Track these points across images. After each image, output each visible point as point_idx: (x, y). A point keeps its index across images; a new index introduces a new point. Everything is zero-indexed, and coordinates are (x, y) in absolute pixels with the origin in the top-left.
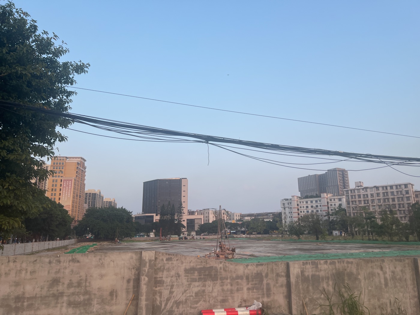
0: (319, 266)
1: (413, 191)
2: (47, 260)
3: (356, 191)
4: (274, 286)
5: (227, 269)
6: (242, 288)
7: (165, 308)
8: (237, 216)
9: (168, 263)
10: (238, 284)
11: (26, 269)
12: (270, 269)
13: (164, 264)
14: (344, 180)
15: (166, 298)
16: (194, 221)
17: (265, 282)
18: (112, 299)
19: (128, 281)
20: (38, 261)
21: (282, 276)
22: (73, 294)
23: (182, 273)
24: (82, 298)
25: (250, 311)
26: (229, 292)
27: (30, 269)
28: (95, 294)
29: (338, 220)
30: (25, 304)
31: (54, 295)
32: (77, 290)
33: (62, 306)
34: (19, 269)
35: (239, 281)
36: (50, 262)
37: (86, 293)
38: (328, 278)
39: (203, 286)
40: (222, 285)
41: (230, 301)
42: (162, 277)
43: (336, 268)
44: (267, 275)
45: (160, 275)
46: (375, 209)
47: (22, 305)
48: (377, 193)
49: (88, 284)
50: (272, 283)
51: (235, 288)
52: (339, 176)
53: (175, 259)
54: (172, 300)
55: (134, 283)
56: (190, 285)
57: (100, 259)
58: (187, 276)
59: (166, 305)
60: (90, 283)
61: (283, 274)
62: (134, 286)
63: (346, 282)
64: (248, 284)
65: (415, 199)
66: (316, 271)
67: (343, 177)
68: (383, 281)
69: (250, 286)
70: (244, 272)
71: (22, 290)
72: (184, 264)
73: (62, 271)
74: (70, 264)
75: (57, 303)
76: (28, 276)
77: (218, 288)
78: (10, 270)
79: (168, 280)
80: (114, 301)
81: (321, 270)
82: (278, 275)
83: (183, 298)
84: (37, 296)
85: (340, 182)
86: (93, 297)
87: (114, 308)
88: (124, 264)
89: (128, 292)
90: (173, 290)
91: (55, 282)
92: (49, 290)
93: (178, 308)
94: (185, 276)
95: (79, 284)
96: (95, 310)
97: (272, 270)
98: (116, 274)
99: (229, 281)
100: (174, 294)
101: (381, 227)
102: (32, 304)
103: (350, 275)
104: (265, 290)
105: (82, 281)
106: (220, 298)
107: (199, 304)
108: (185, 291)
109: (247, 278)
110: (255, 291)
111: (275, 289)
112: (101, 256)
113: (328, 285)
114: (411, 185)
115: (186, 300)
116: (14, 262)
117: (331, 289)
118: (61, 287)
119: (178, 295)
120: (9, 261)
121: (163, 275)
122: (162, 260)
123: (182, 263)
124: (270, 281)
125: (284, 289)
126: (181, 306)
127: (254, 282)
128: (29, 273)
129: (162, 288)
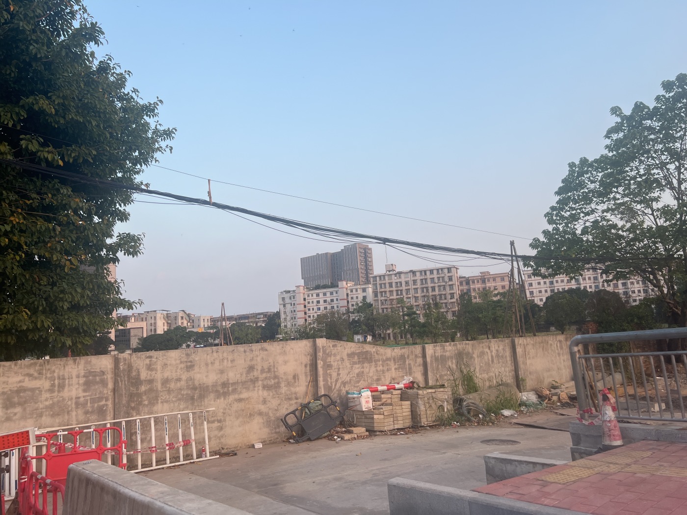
0: (445, 348)
1: (457, 277)
2: (242, 349)
3: (387, 278)
4: (414, 365)
5: (379, 353)
6: (391, 368)
7: (335, 388)
8: (206, 320)
9: (334, 349)
10: (388, 365)
11: (227, 359)
12: (410, 352)
13: (331, 350)
14: (366, 261)
15: (335, 379)
16: (129, 333)
17: (407, 363)
18: (295, 382)
19: (306, 366)
20: (235, 350)
21: (420, 357)
22: (266, 378)
23: (345, 357)
24: (273, 381)
25: (404, 384)
26: (381, 372)
27: (230, 358)
28: (282, 378)
29: (362, 319)
30: (230, 389)
31: (251, 380)
32: (268, 375)
33: (259, 389)
34: (221, 358)
35: (389, 362)
36: (245, 352)
37: (276, 377)
38: (452, 358)
39: (362, 368)
40: (376, 366)
41: (383, 379)
42: (331, 362)
43: (457, 349)
44: (408, 357)
45: (329, 359)
46: (410, 302)
47: (228, 390)
48: (413, 280)
49: (276, 370)
50: (412, 363)
51: (385, 368)
52: (360, 256)
53: (340, 345)
54: (340, 381)
55: (310, 367)
56: (352, 367)
57: (282, 347)
58: (350, 360)
59: (336, 385)
60: (277, 368)
61: (420, 355)
62: (310, 370)
63: (465, 360)
64: (395, 365)
65: (460, 288)
66: (443, 352)
67: (366, 258)
68: (490, 358)
69: (397, 366)
70: (391, 355)
71: (226, 377)
72: (346, 350)
73: (255, 358)
74: (260, 352)
75: (254, 387)
76: (230, 364)
77: (373, 369)
78: (214, 360)
79: (335, 364)
80: (297, 383)
81: (447, 351)
82: (416, 356)
83: (348, 379)
84: (239, 381)
85: (361, 264)
86: (281, 380)
87: (297, 389)
88: (301, 351)
89: (306, 376)
90: (340, 372)
91: (251, 368)
92: (247, 376)
93: (345, 387)
94: (348, 360)
95: (269, 370)
96: (283, 392)
97: (412, 352)
98: (296, 361)
99: (381, 363)
100: (341, 376)
101: (423, 325)
102: (236, 389)
103: (468, 354)
104: (408, 369)
105: (272, 367)
106: (375, 378)
107: (360, 383)
108: (349, 373)
109: (394, 360)
110: (400, 370)
111: (415, 368)
112: (283, 345)
113: (452, 364)
114: (455, 269)
115: (350, 380)
116: (217, 352)
117: (454, 366)
118: (256, 373)
119: (344, 377)
120: (213, 352)
121: (331, 359)
122: (329, 346)
123: (345, 349)
124: (411, 362)
125: (421, 368)
126: (347, 386)
127: (399, 363)
128: (229, 362)
129: (331, 371)
